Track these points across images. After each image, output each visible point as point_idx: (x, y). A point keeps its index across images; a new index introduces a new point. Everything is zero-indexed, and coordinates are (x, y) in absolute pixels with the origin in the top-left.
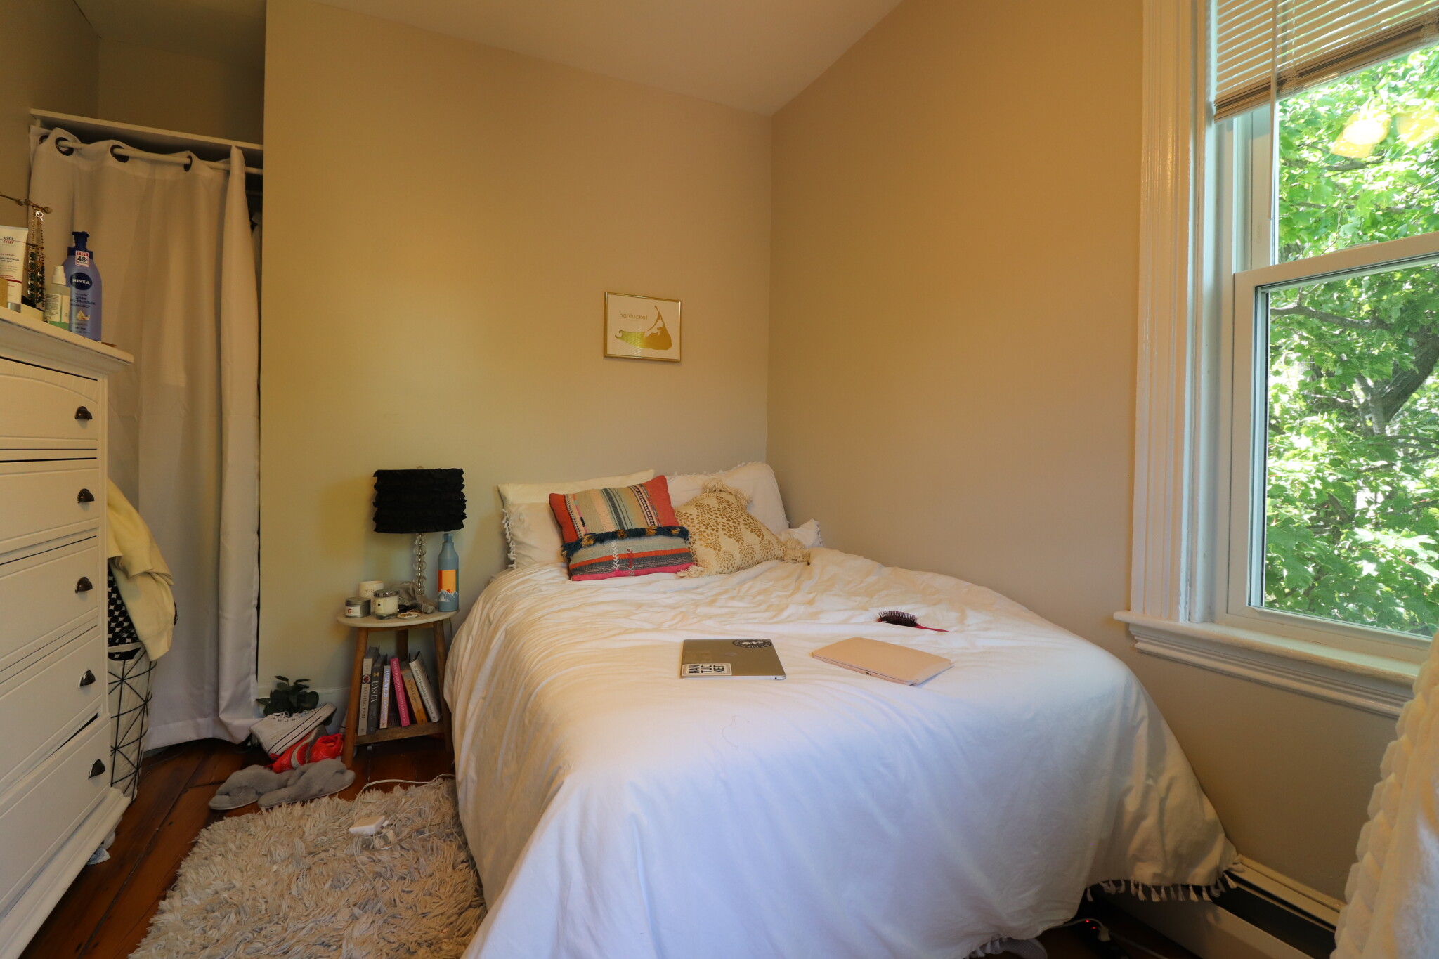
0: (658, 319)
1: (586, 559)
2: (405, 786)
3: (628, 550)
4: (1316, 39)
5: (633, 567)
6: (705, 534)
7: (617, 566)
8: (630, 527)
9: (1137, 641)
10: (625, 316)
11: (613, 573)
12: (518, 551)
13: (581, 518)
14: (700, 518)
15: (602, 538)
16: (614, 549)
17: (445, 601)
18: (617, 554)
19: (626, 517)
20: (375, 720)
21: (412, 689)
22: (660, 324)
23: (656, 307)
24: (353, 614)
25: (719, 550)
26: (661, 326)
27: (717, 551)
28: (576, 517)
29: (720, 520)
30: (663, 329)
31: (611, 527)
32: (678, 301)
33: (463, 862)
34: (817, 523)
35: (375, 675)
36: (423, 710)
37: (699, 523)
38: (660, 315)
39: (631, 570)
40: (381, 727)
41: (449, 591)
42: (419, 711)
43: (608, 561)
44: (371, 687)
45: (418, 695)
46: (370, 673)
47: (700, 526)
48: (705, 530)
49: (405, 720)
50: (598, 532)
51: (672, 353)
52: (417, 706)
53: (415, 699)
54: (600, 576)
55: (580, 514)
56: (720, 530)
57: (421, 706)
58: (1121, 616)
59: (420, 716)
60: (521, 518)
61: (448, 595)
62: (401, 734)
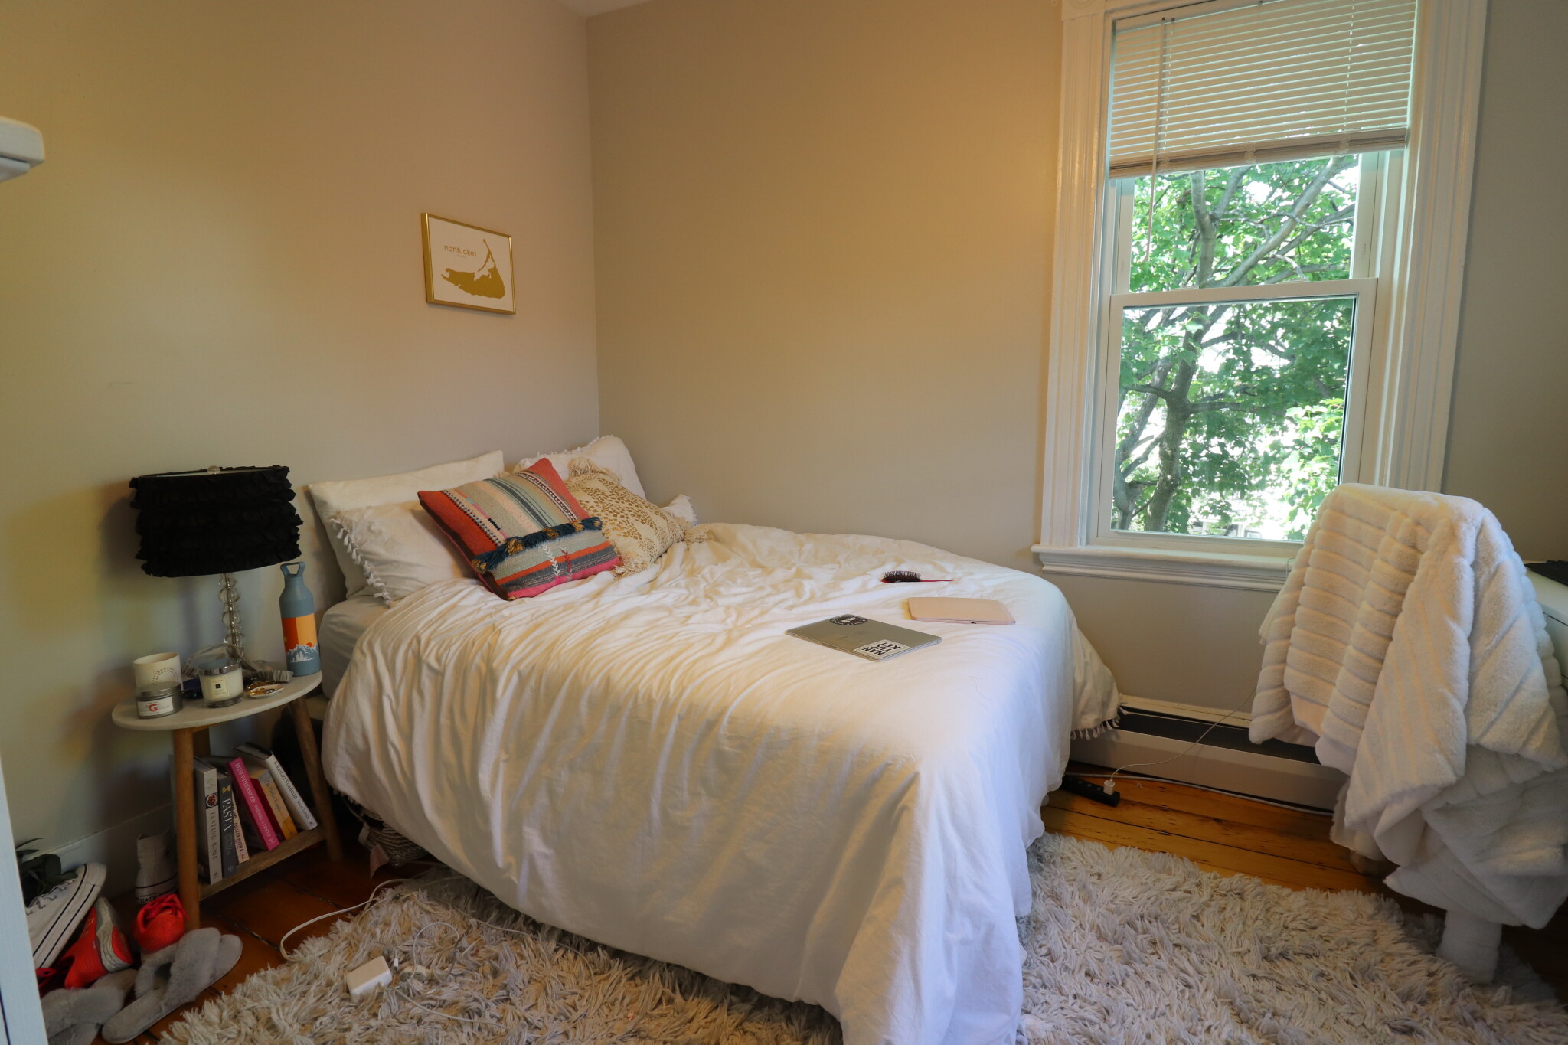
0: (488, 257)
1: (520, 569)
2: (344, 918)
3: (563, 552)
4: (1186, 137)
5: (571, 570)
6: (617, 523)
7: (557, 572)
8: (553, 525)
9: (1043, 566)
10: (451, 249)
11: (554, 582)
12: (384, 574)
13: (490, 519)
14: (601, 505)
15: (530, 541)
16: (548, 552)
17: (305, 659)
18: (554, 558)
19: (542, 512)
20: (228, 857)
21: (272, 795)
22: (490, 265)
23: (484, 241)
24: (161, 711)
25: (641, 539)
26: (492, 266)
27: (639, 540)
28: (482, 519)
29: (622, 505)
30: (494, 271)
31: (534, 528)
32: (508, 236)
33: (556, 950)
34: (689, 498)
35: (224, 790)
36: (290, 819)
37: (602, 511)
38: (489, 253)
39: (570, 575)
40: (241, 861)
41: (310, 644)
42: (285, 822)
43: (546, 568)
44: (219, 808)
45: (281, 800)
46: (215, 790)
47: (607, 514)
48: (615, 518)
49: (271, 839)
50: (522, 535)
51: (504, 303)
52: (282, 815)
53: (278, 808)
54: (542, 587)
55: (486, 516)
56: (629, 516)
57: (287, 814)
58: (1035, 548)
59: (287, 827)
60: (372, 528)
61: (309, 650)
62: (265, 863)
